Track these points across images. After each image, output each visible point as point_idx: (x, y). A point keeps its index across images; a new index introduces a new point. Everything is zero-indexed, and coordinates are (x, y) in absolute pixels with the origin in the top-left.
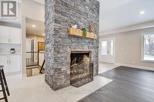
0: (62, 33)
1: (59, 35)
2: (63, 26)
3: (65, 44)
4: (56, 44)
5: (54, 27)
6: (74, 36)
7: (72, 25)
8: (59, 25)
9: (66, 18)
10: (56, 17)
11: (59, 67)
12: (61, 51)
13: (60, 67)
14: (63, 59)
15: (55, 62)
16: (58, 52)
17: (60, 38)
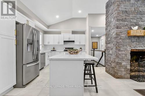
0: (122, 35)
1: (120, 37)
2: (123, 30)
3: (125, 44)
4: (118, 44)
5: (116, 32)
6: (135, 36)
7: (132, 27)
8: (119, 30)
9: (126, 23)
10: (118, 25)
11: (119, 62)
12: (122, 49)
13: (121, 62)
14: (124, 56)
15: (117, 57)
16: (119, 50)
17: (121, 39)
